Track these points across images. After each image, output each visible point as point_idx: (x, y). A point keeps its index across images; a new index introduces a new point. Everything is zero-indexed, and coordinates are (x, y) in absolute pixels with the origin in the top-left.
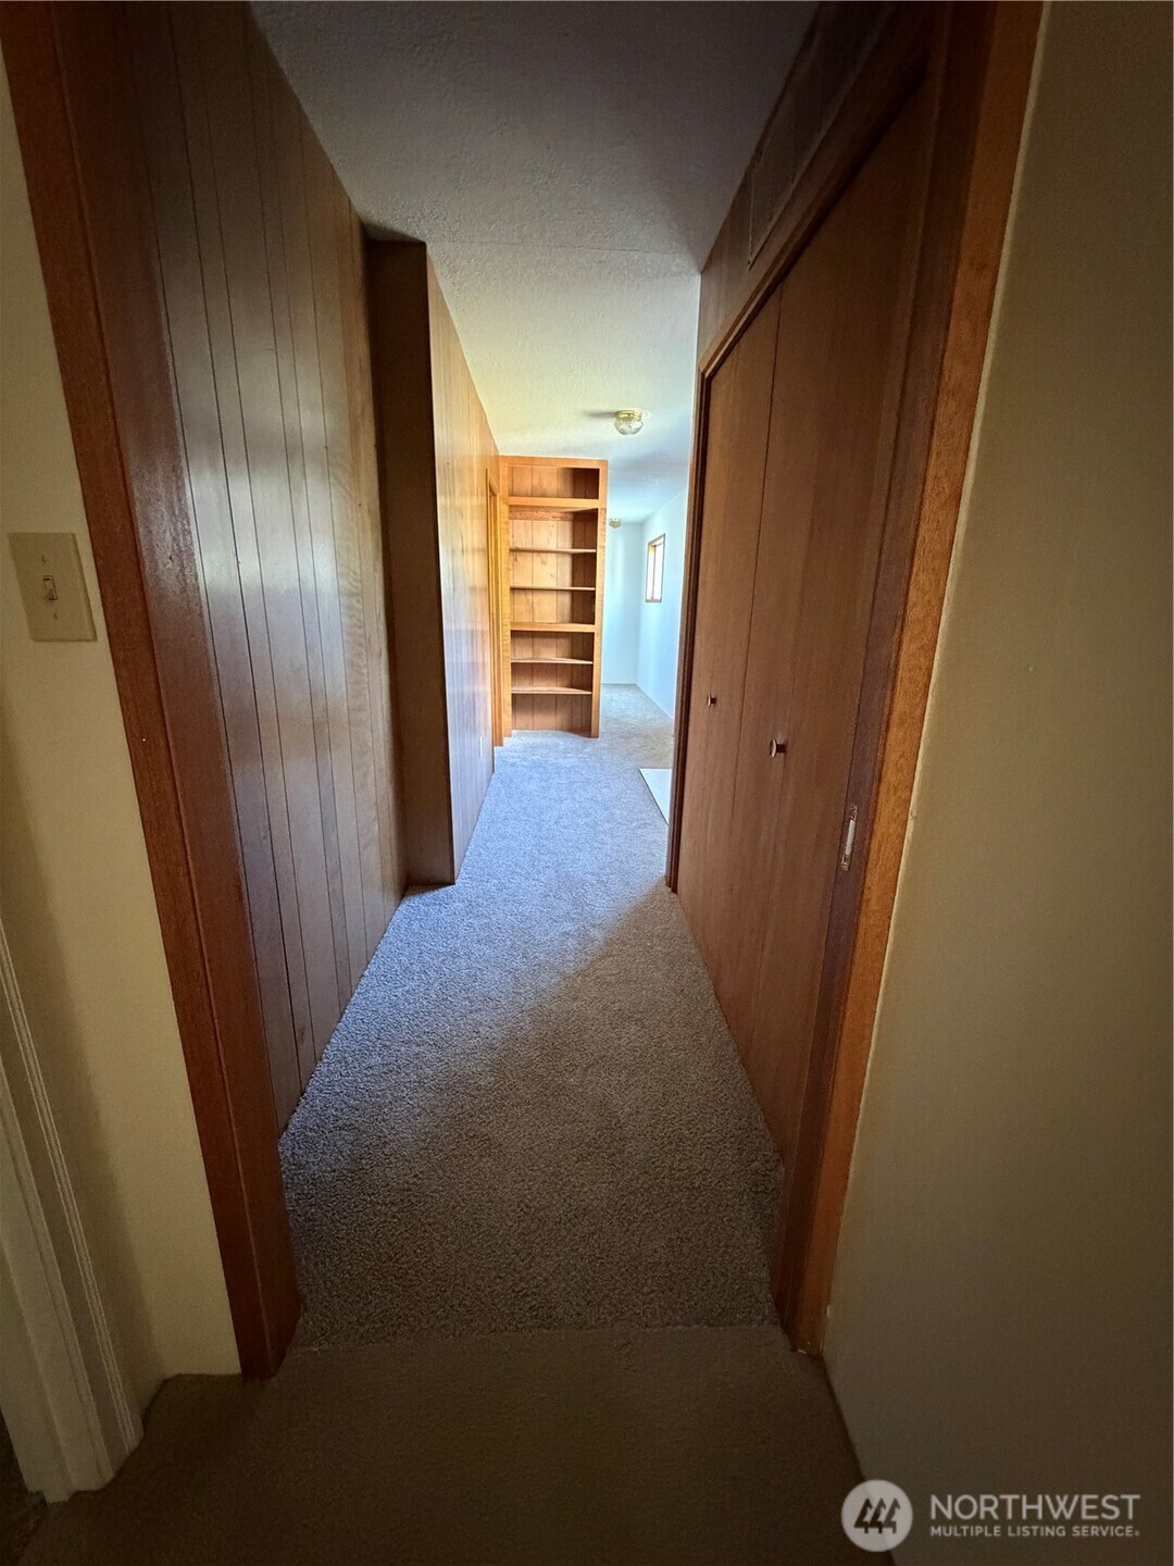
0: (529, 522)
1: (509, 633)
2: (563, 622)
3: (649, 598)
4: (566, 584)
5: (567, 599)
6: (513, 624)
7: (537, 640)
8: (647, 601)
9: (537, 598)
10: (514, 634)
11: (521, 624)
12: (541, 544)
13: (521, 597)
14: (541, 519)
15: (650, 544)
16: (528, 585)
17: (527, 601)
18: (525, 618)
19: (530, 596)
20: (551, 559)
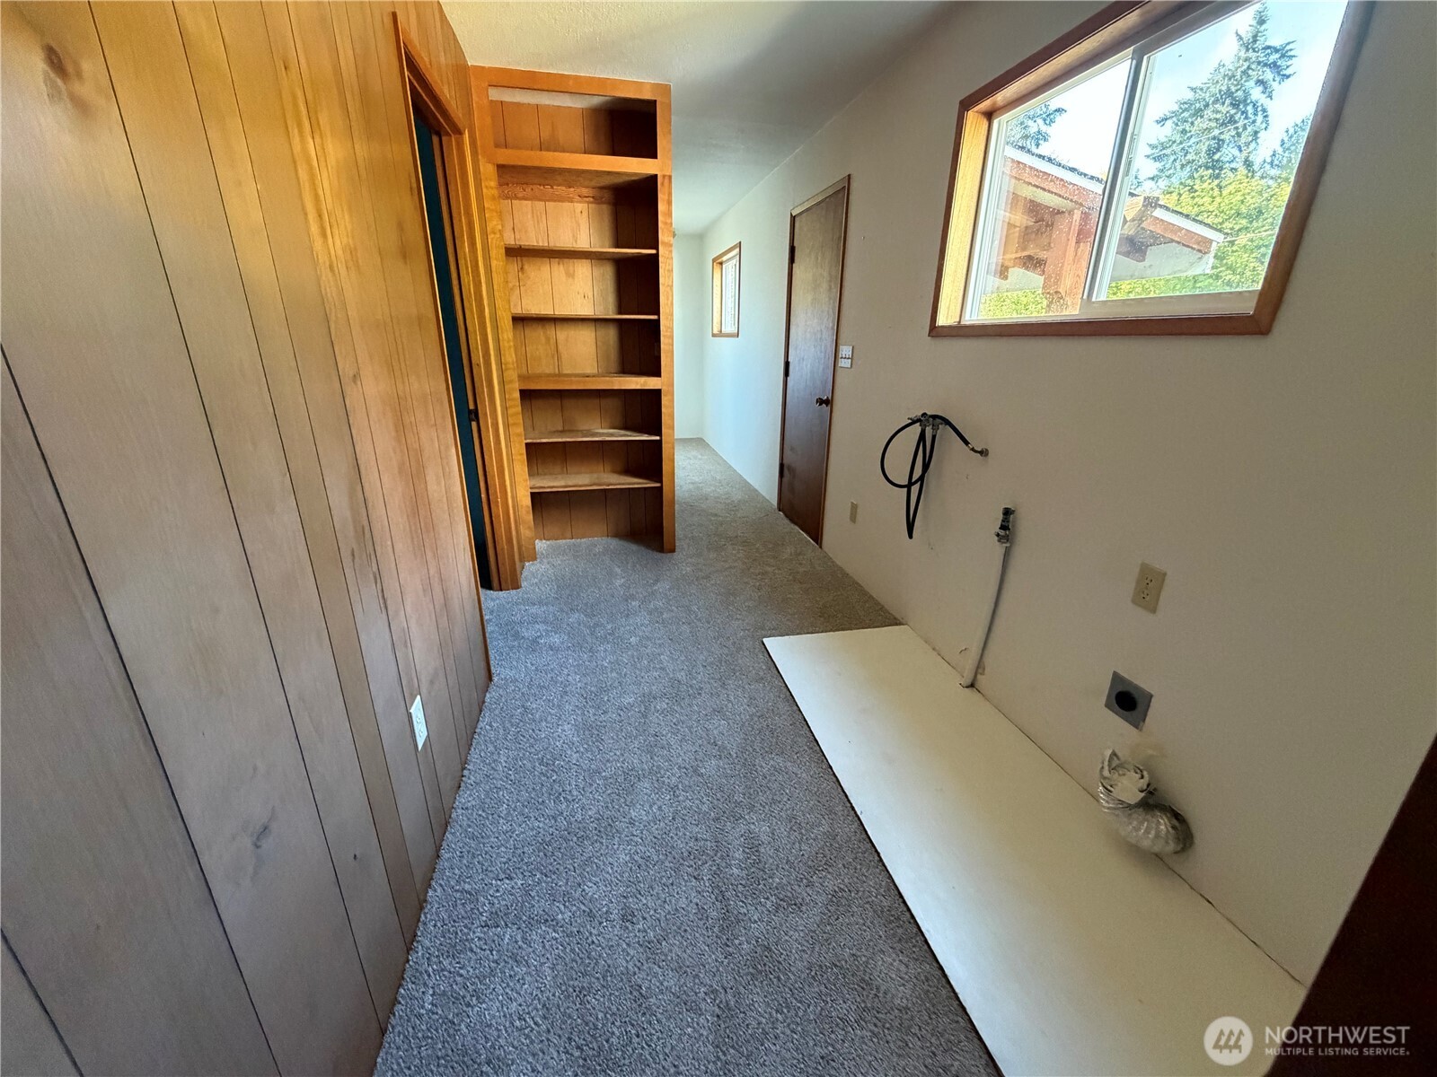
0: (540, 205)
1: (517, 395)
2: (608, 373)
3: (715, 331)
4: (607, 309)
5: (611, 334)
6: (522, 378)
7: (568, 403)
8: (714, 335)
9: (563, 334)
10: (527, 395)
11: (539, 377)
12: (564, 241)
13: (537, 334)
14: (561, 199)
15: (714, 260)
16: (546, 311)
17: (548, 339)
18: (547, 367)
19: (551, 330)
20: (583, 269)
